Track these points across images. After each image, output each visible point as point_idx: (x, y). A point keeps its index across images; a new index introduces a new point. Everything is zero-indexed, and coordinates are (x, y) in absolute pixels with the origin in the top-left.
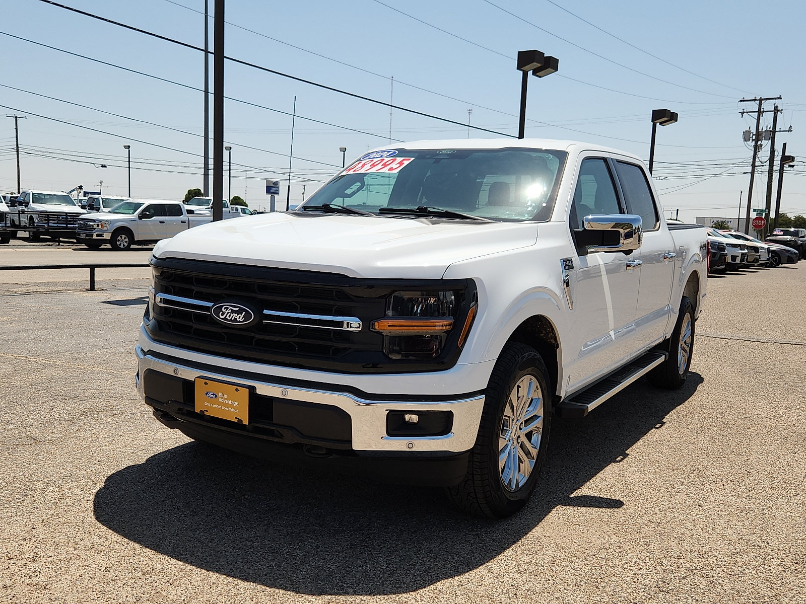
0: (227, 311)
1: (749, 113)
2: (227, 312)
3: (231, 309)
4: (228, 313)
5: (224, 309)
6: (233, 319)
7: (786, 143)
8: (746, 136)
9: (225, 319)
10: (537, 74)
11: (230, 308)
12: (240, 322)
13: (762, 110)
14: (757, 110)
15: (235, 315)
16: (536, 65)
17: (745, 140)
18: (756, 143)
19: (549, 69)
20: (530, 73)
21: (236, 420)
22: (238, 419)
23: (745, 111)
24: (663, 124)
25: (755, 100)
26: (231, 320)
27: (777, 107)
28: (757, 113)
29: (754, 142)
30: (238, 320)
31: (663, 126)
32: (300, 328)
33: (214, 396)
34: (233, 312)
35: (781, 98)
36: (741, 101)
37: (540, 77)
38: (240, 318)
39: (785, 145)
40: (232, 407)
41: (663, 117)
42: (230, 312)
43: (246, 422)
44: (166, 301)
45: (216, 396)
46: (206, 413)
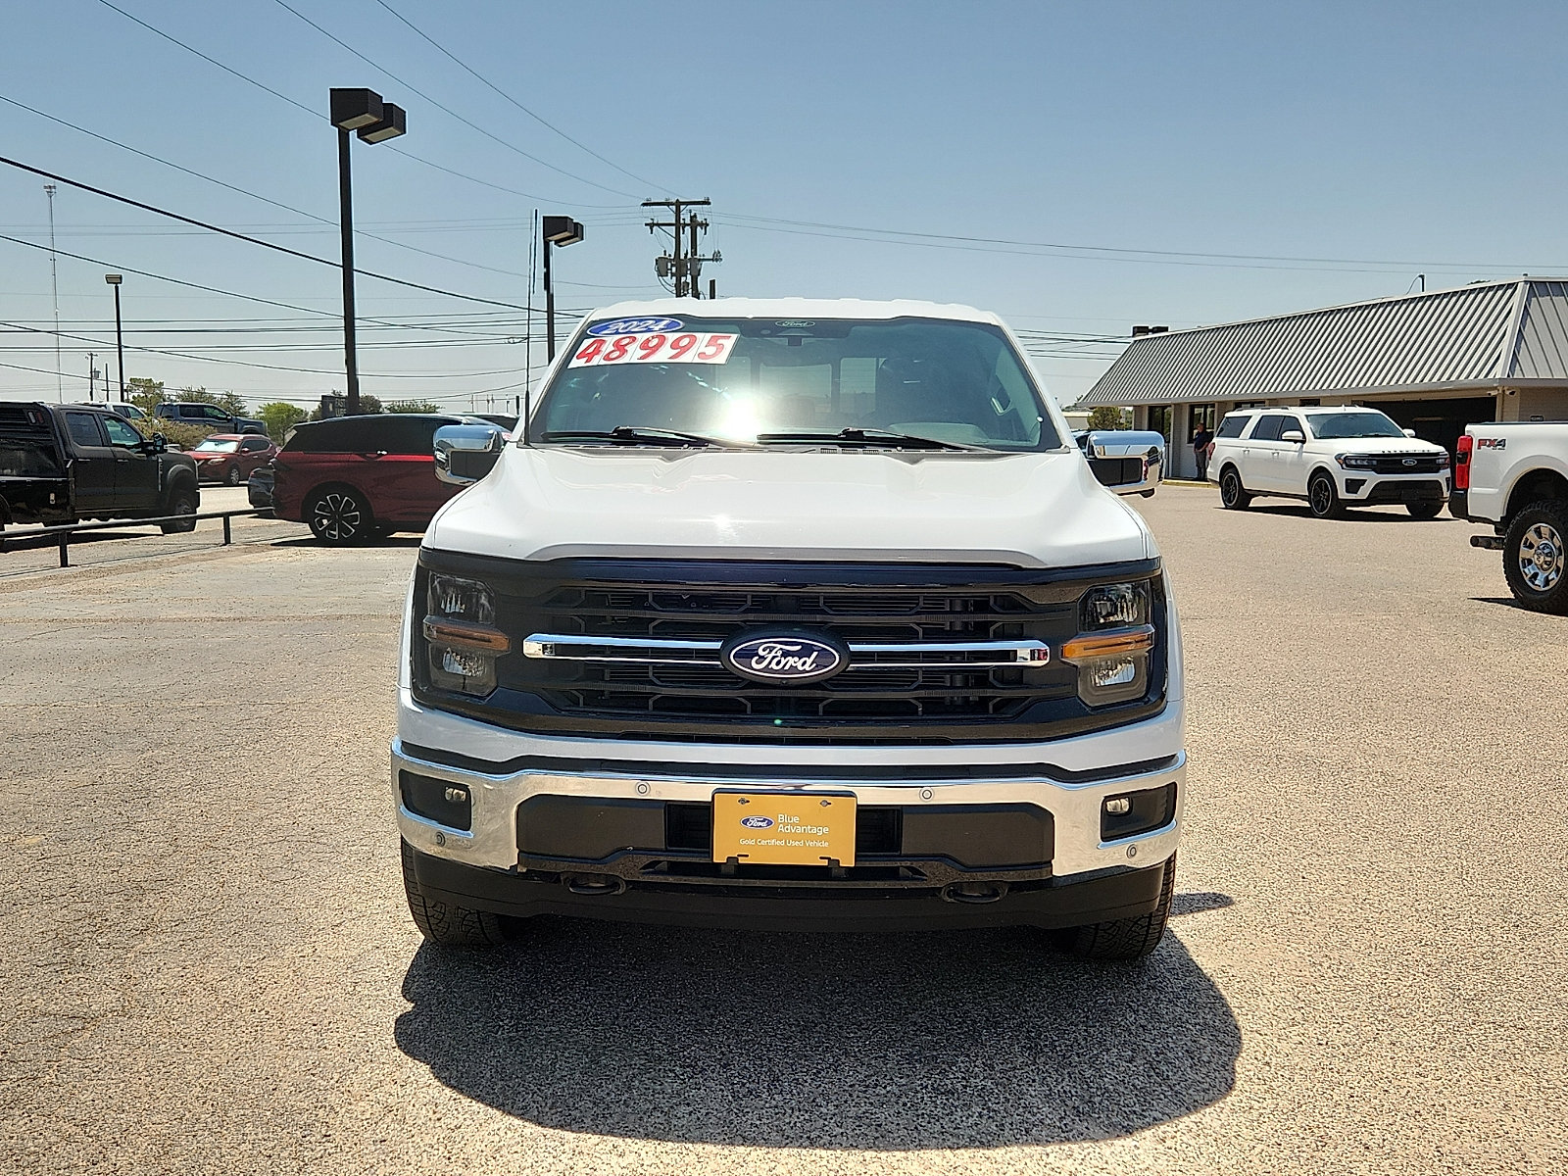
0: (773, 654)
1: (663, 227)
2: (771, 656)
3: (781, 649)
4: (774, 657)
5: (764, 650)
6: (787, 668)
7: (714, 281)
8: (662, 269)
9: (767, 669)
10: (367, 137)
11: (780, 646)
12: (805, 671)
13: (682, 222)
14: (674, 222)
15: (791, 660)
16: (369, 119)
17: (660, 275)
18: (678, 280)
19: (391, 128)
20: (353, 134)
21: (825, 863)
22: (829, 859)
23: (655, 222)
24: (561, 244)
25: (668, 204)
26: (782, 671)
27: (695, 216)
28: (674, 227)
29: (674, 278)
30: (800, 668)
31: (560, 246)
32: (927, 670)
33: (764, 824)
34: (786, 654)
35: (709, 204)
36: (644, 205)
37: (371, 143)
38: (806, 666)
39: (712, 283)
40: (815, 837)
41: (560, 229)
42: (779, 654)
43: (848, 860)
44: (560, 649)
45: (770, 823)
46: (742, 861)
